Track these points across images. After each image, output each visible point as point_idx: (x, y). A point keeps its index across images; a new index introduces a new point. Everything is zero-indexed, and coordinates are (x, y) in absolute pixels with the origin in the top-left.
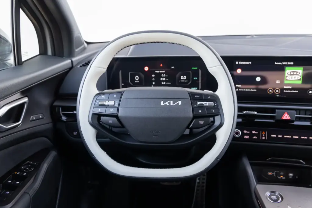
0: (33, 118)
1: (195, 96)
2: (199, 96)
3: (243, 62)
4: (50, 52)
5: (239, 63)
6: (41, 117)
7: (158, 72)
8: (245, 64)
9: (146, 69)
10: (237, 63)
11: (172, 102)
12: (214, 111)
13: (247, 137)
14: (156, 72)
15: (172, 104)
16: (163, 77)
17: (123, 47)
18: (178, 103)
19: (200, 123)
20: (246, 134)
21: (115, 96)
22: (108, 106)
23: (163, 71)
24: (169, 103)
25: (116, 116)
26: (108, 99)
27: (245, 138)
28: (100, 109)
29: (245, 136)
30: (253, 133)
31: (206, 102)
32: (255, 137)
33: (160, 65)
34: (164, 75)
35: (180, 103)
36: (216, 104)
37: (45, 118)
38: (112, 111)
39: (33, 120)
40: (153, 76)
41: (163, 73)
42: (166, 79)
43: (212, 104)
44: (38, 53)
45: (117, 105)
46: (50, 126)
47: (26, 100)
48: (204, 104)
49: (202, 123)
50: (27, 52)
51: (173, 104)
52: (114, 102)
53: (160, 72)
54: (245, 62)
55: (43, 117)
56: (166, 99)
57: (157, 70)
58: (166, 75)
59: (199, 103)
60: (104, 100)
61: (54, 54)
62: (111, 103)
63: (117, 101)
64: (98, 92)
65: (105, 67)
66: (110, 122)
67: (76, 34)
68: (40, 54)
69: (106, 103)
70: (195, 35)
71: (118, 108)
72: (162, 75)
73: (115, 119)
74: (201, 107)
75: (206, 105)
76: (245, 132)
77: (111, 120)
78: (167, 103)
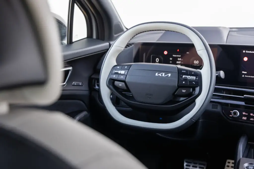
0: (74, 83)
1: (182, 71)
2: (185, 71)
3: (250, 51)
4: (94, 37)
5: (245, 52)
6: (80, 84)
7: (175, 56)
8: (252, 53)
9: (165, 53)
10: (244, 51)
11: (164, 74)
12: (194, 83)
13: (245, 118)
14: (174, 56)
15: (163, 75)
16: (179, 61)
17: (137, 33)
18: (168, 75)
19: (183, 91)
20: (245, 116)
21: (126, 67)
22: (120, 74)
23: (179, 55)
24: (162, 75)
25: (124, 81)
26: (121, 69)
27: (243, 119)
28: (114, 76)
29: (243, 117)
30: (251, 115)
31: (190, 76)
32: (252, 119)
33: (177, 50)
34: (180, 59)
35: (170, 75)
36: (197, 79)
37: (83, 86)
38: (122, 77)
39: (74, 85)
40: (171, 59)
41: (179, 57)
42: (181, 63)
43: (194, 78)
44: (86, 36)
45: (126, 74)
46: (86, 93)
47: (70, 68)
48: (188, 77)
49: (185, 92)
50: (77, 35)
51: (165, 75)
52: (124, 71)
53: (177, 56)
54: (251, 51)
55: (82, 85)
56: (160, 72)
57: (175, 55)
58: (181, 59)
59: (184, 76)
60: (119, 70)
61: (98, 38)
62: (123, 72)
63: (127, 71)
64: (116, 64)
65: (123, 47)
66: (120, 85)
67: (114, 22)
68: (88, 37)
69: (119, 72)
70: (190, 25)
71: (126, 76)
72: (179, 59)
73: (123, 83)
74: (186, 80)
75: (189, 78)
76: (244, 113)
77: (121, 84)
78: (160, 75)
